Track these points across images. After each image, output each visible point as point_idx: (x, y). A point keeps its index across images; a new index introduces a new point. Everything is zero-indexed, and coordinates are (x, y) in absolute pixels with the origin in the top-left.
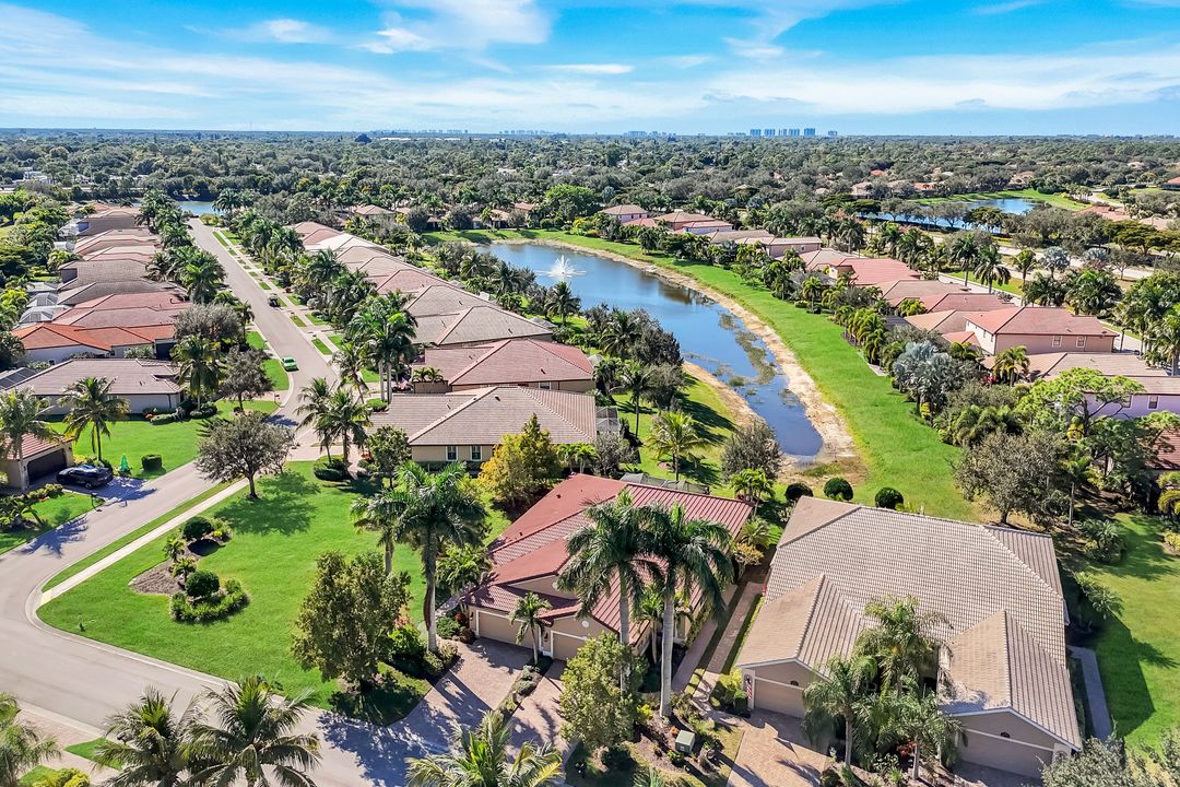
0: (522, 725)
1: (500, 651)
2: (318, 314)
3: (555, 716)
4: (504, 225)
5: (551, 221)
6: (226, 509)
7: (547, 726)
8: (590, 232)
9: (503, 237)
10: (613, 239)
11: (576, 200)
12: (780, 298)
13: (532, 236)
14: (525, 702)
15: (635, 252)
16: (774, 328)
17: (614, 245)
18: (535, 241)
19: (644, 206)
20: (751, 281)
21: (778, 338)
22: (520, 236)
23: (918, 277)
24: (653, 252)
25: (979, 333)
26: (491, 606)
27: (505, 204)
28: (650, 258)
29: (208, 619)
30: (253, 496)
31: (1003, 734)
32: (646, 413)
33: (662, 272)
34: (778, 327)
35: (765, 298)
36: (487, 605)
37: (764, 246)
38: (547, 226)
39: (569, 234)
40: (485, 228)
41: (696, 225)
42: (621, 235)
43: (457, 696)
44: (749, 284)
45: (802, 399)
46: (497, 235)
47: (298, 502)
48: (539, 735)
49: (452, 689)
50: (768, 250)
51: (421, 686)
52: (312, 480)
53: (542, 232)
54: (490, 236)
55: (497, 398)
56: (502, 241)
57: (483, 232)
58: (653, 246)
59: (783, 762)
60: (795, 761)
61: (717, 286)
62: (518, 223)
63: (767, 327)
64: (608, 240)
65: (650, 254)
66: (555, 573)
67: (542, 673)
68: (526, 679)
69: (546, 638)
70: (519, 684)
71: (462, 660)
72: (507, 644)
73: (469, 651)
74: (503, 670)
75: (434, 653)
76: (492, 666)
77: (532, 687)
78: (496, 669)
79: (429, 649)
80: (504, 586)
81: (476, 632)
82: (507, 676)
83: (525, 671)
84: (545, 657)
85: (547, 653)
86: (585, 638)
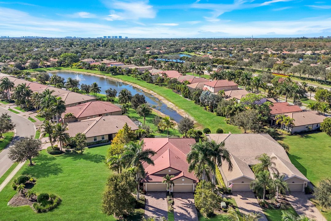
0: (179, 213)
1: (157, 194)
2: (3, 100)
3: (185, 208)
4: (48, 66)
5: (65, 64)
6: (25, 171)
7: (186, 212)
8: (79, 67)
9: (50, 70)
10: (88, 69)
11: (71, 58)
12: (149, 83)
13: (60, 69)
14: (174, 206)
15: (97, 72)
16: (153, 91)
17: (89, 71)
18: (61, 71)
19: (94, 59)
20: (138, 79)
21: (156, 93)
22: (55, 69)
23: (181, 75)
24: (103, 72)
25: (208, 88)
26: (152, 181)
27: (47, 60)
28: (103, 74)
29: (51, 209)
30: (31, 165)
31: (293, 182)
32: (139, 118)
33: (109, 78)
34: (154, 90)
35: (145, 83)
36: (150, 181)
37: (137, 69)
38: (64, 66)
39: (72, 68)
40: (43, 68)
41: (114, 64)
42: (90, 68)
43: (154, 210)
44: (138, 80)
45: (173, 109)
46: (48, 70)
47: (51, 164)
48: (185, 215)
49: (151, 209)
50: (139, 70)
51: (141, 210)
52: (50, 156)
53: (62, 68)
54: (45, 70)
55: (104, 120)
56: (50, 71)
57: (42, 69)
58: (103, 70)
59: (247, 203)
60: (250, 202)
61: (129, 81)
62: (53, 65)
63: (151, 91)
64: (86, 69)
65: (103, 73)
66: (170, 167)
67: (173, 197)
68: (170, 200)
69: (171, 187)
70: (169, 202)
71: (147, 200)
72: (156, 191)
73: (147, 197)
74: (161, 199)
75: (140, 200)
76: (157, 199)
77: (174, 202)
78: (159, 200)
79: (138, 199)
80: (153, 174)
81: (146, 190)
82: (164, 201)
83: (168, 198)
84: (171, 192)
85: (171, 191)
86: (183, 184)
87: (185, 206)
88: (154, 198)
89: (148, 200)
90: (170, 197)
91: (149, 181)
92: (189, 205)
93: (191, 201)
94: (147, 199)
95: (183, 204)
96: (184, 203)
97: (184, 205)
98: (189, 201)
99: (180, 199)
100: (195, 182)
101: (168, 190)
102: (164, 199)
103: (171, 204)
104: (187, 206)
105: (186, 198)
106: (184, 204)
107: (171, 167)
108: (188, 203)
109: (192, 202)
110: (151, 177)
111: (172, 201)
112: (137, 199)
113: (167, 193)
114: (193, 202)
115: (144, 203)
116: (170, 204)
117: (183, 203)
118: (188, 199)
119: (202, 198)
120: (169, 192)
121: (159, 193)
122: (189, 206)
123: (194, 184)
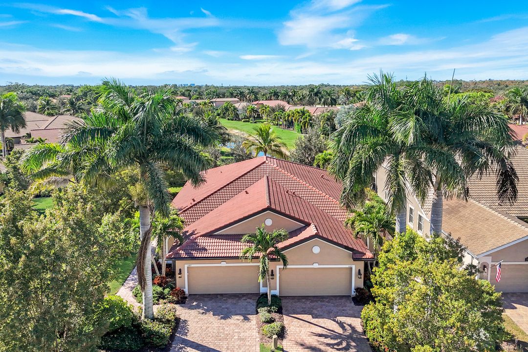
1: (224, 302)
12: (232, 120)
14: (285, 344)
26: (205, 255)
36: (201, 255)
50: (214, 104)
66: (269, 209)
67: (280, 311)
68: (271, 321)
69: (272, 275)
70: (267, 327)
71: (185, 321)
72: (222, 295)
73: (187, 311)
74: (236, 319)
75: (154, 319)
76: (222, 318)
77: (283, 328)
78: (228, 320)
79: (146, 317)
80: (210, 235)
81: (186, 290)
82: (247, 325)
83: (263, 313)
84: (273, 296)
85: (274, 292)
86: (316, 266)
87: (328, 345)
88: (210, 317)
89: (189, 323)
90: (269, 312)
91: (196, 254)
92: (343, 339)
93: (348, 325)
94: (182, 318)
95: (320, 335)
96: (324, 332)
97: (322, 339)
98: (341, 325)
99: (308, 317)
100: (358, 256)
101: (262, 290)
102: (246, 319)
103: (275, 336)
104: (338, 344)
105: (331, 316)
106: (326, 336)
107: (273, 207)
108: (340, 331)
109: (353, 328)
110: (202, 242)
111: (276, 325)
112: (143, 318)
113: (261, 300)
114: (360, 329)
115: (165, 330)
116: (270, 337)
117: (319, 330)
118: (340, 319)
119: (415, 297)
120: (265, 295)
121: (230, 301)
122: (344, 344)
123: (354, 267)
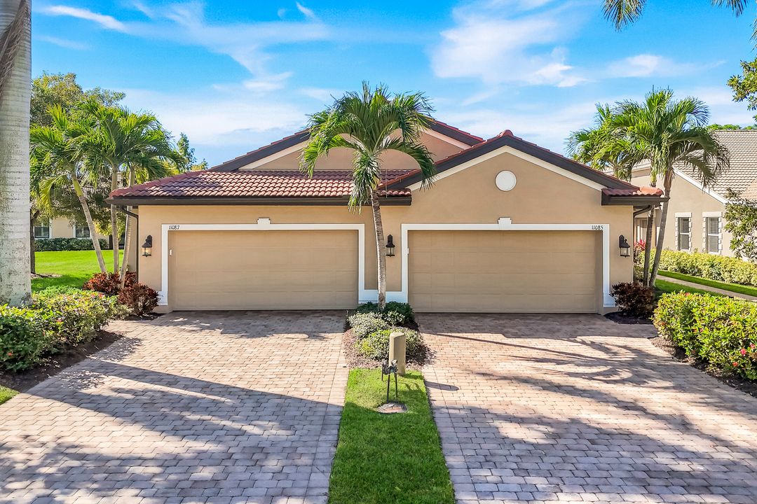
74: (285, 338)
76: (241, 337)
85: (394, 295)
86: (506, 224)
94: (130, 336)
96: (550, 355)
99: (492, 336)
108: (601, 354)
117: (535, 354)
118: (585, 338)
123: (606, 229)
